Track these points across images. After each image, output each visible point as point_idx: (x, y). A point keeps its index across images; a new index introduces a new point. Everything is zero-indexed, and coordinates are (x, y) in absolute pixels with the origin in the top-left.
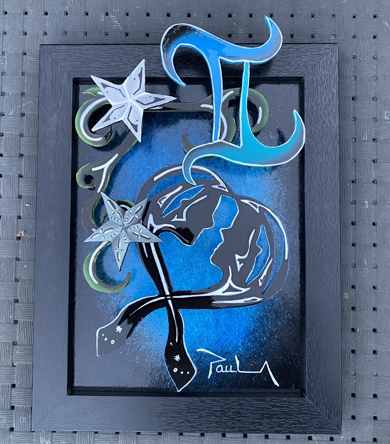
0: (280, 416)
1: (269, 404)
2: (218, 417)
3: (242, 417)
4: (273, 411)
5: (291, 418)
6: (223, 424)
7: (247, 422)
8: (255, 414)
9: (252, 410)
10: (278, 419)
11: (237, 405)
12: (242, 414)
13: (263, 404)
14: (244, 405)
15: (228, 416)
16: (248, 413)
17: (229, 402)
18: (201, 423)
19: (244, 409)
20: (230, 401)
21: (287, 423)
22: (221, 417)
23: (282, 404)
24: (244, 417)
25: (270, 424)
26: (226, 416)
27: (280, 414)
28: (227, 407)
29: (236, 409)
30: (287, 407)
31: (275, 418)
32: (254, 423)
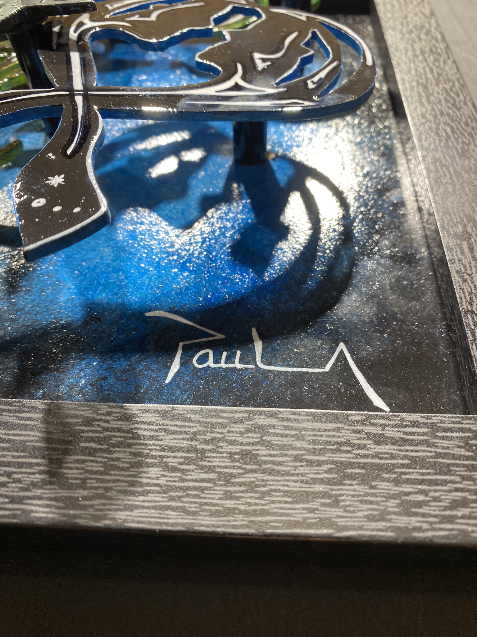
0: (405, 474)
1: (358, 432)
2: (174, 469)
3: (264, 472)
4: (377, 455)
5: (445, 482)
6: (188, 496)
7: (279, 491)
8: (310, 463)
9: (299, 449)
10: (397, 482)
11: (248, 431)
12: (265, 462)
13: (338, 430)
14: (271, 431)
15: (211, 470)
16: (285, 459)
17: (220, 420)
18: (106, 489)
19: (269, 445)
20: (223, 418)
21: (435, 499)
22: (183, 471)
23: (406, 433)
24: (271, 472)
25: (371, 503)
26: (203, 467)
27: (403, 466)
28: (209, 436)
29: (242, 444)
30: (427, 443)
31: (388, 480)
32: (306, 497)
